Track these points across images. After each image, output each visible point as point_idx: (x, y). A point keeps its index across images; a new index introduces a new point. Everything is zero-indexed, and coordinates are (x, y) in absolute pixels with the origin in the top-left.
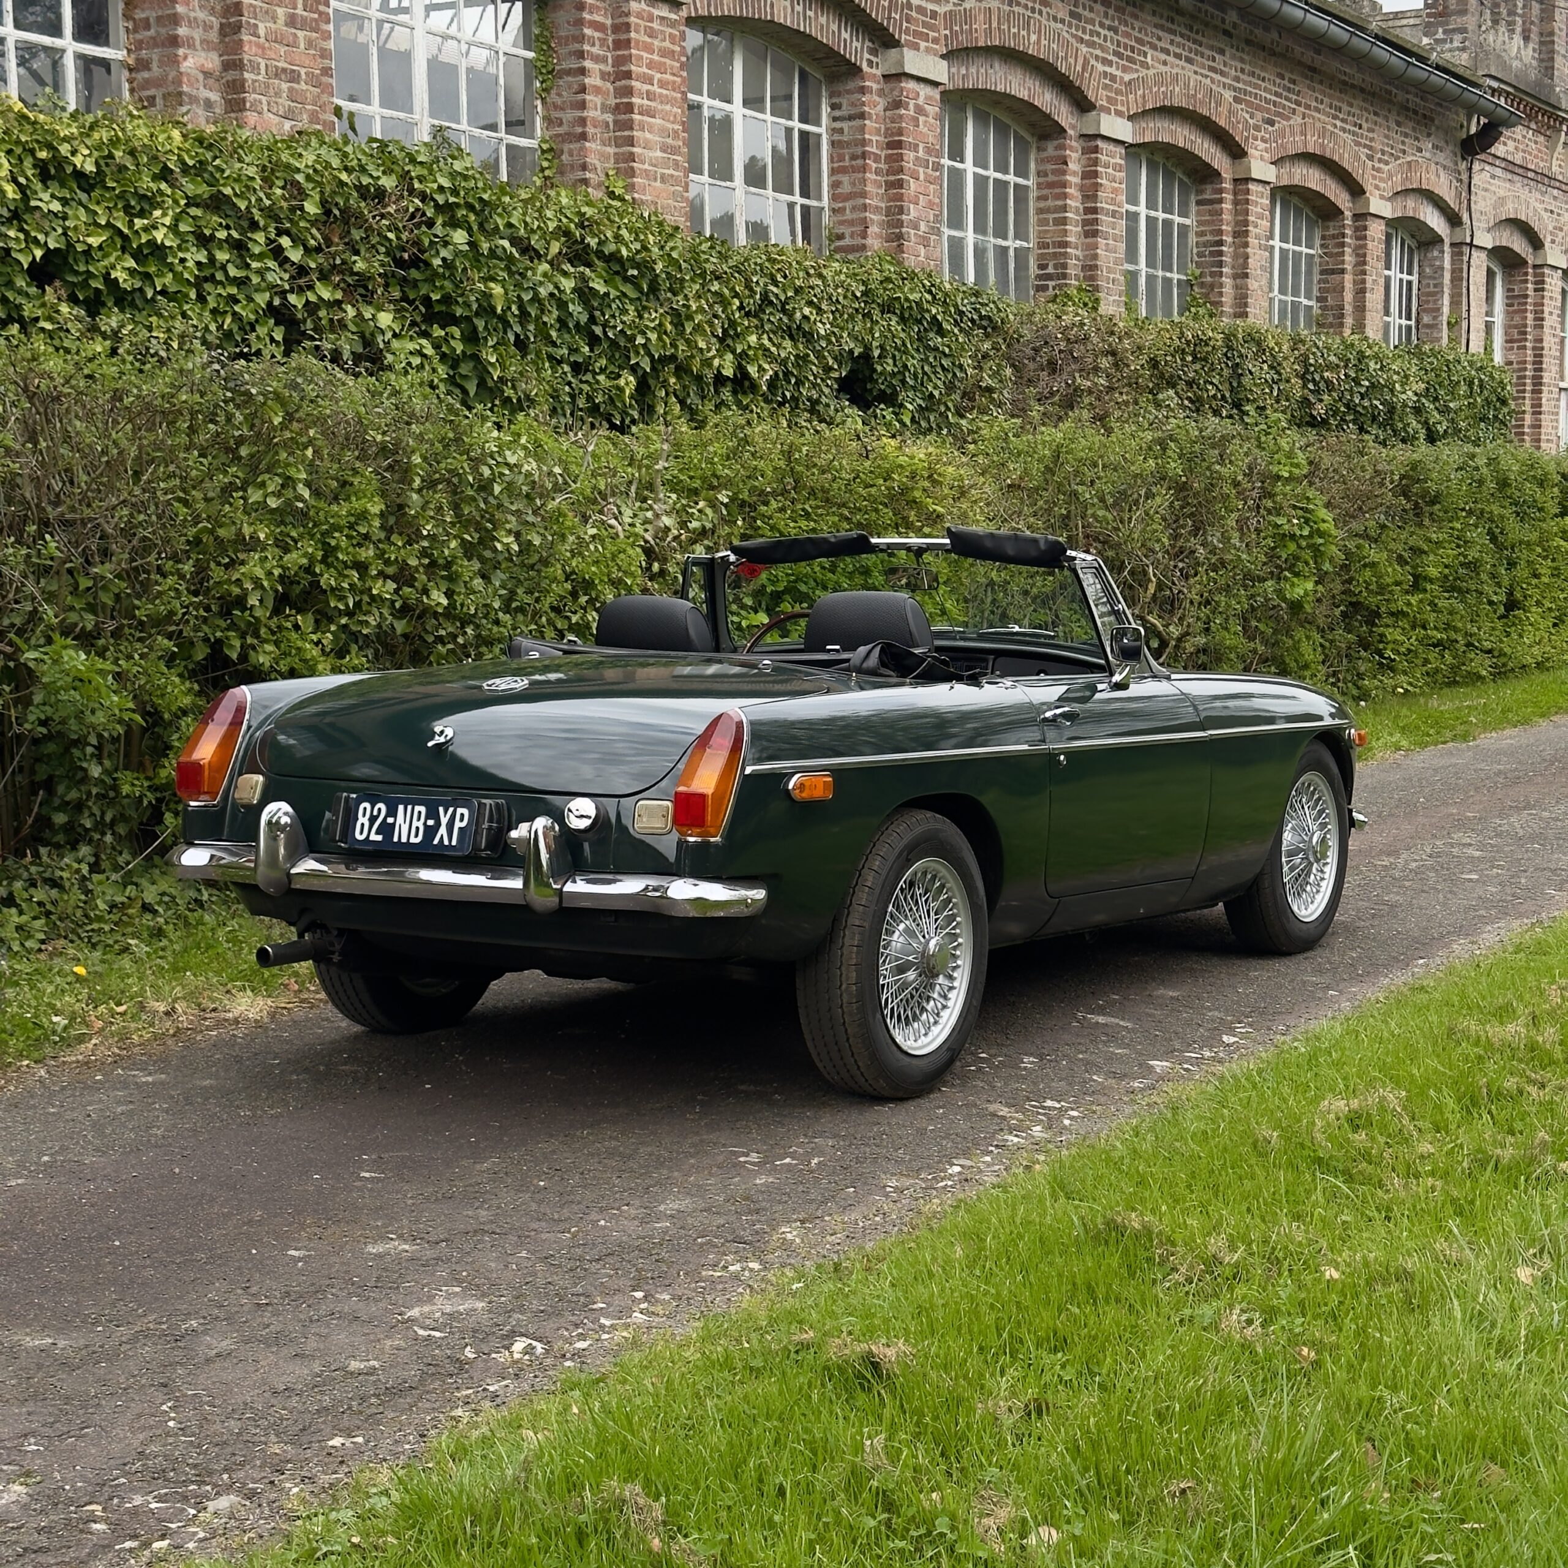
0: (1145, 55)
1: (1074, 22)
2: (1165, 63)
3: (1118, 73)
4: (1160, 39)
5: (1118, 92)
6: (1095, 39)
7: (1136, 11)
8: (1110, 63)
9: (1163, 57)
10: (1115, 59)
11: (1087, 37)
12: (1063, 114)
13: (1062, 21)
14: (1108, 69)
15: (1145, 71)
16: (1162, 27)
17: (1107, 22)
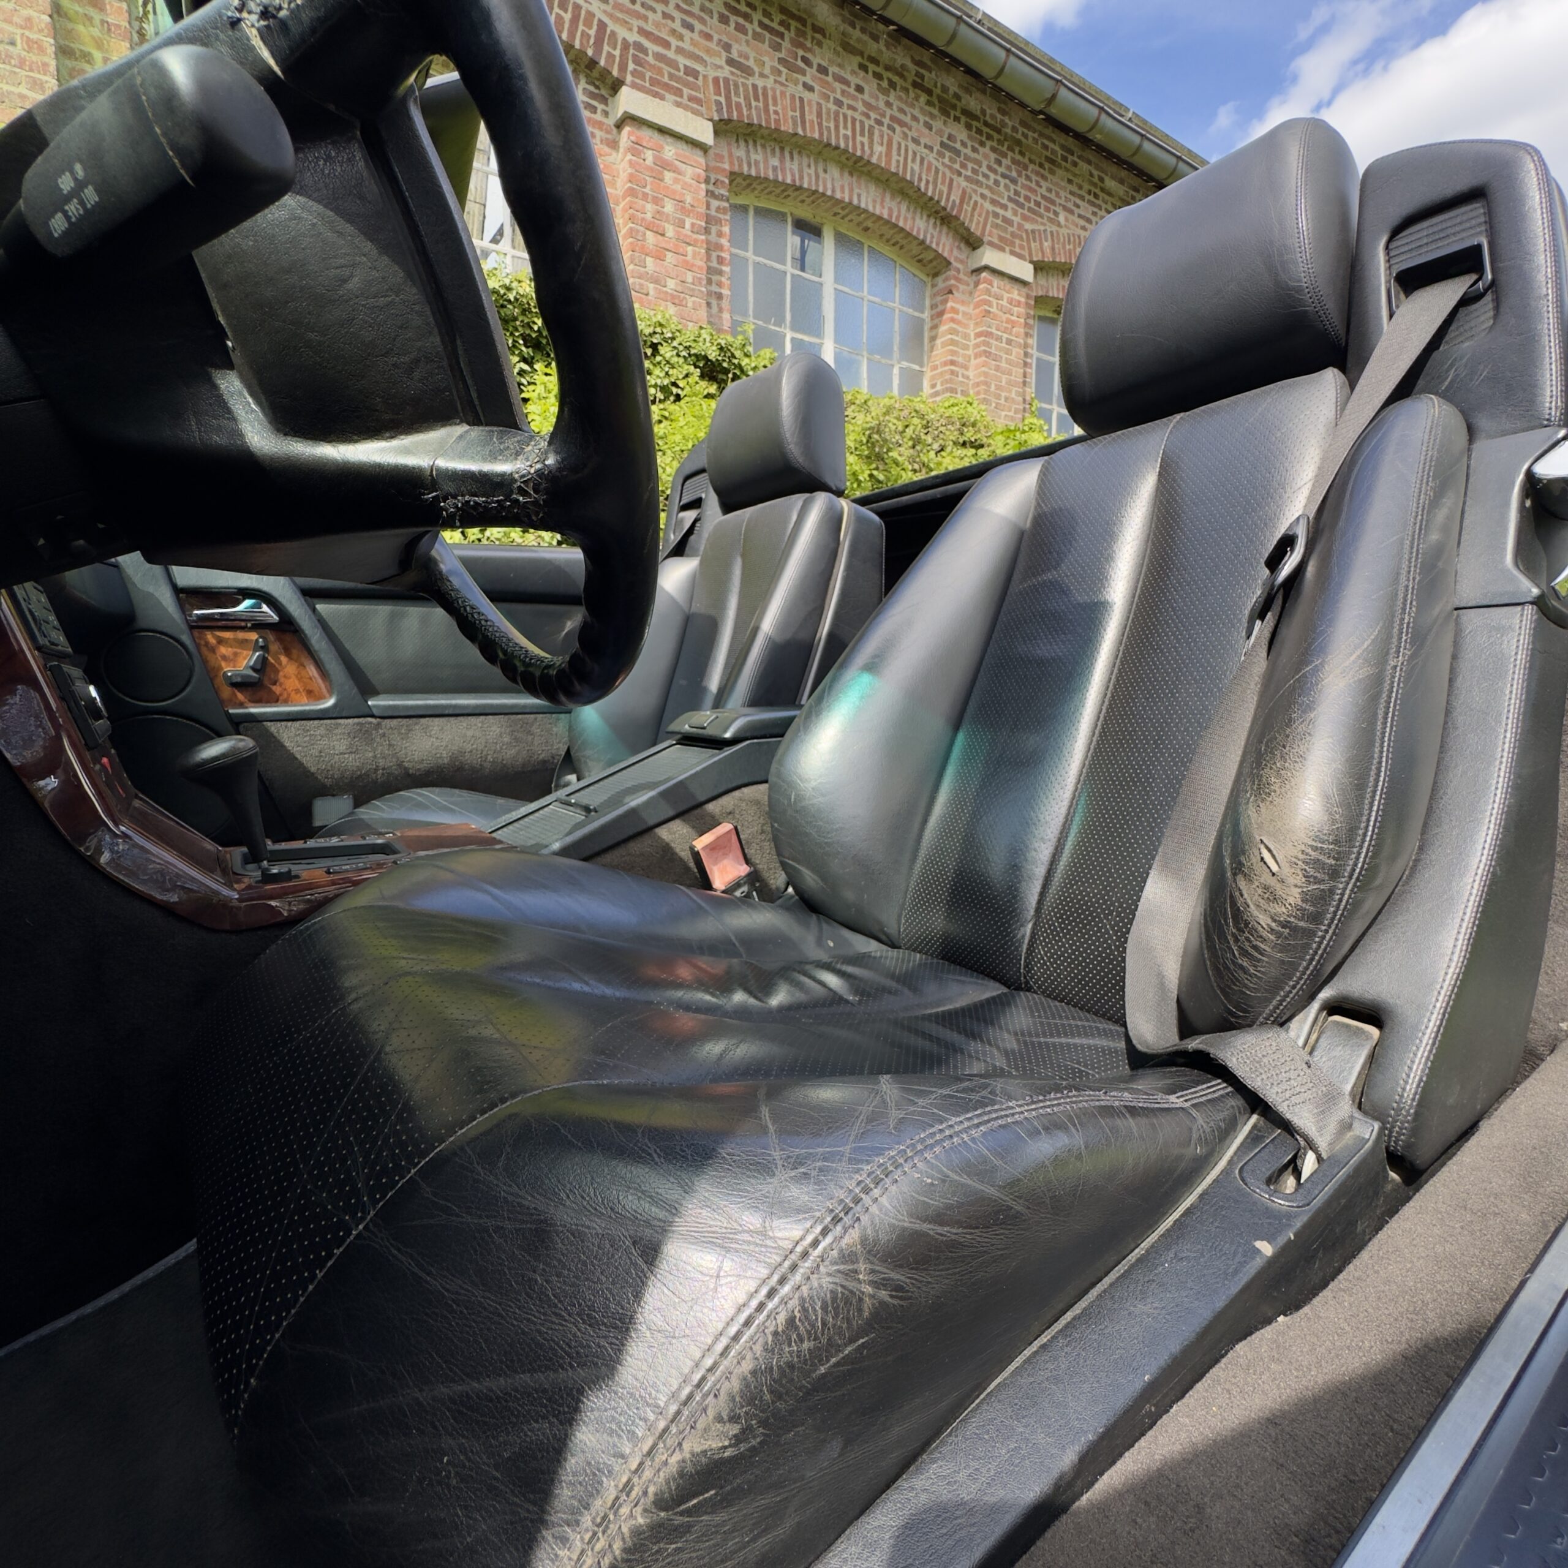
0: (1056, 213)
1: (947, 154)
2: (1084, 228)
3: (1017, 219)
4: (1078, 206)
5: (1013, 234)
6: (980, 178)
7: (1046, 173)
8: (1004, 207)
9: (1082, 222)
10: (1010, 205)
11: (969, 173)
12: (944, 244)
13: (931, 149)
14: (1001, 212)
15: (1054, 228)
16: (1082, 198)
17: (1000, 170)
